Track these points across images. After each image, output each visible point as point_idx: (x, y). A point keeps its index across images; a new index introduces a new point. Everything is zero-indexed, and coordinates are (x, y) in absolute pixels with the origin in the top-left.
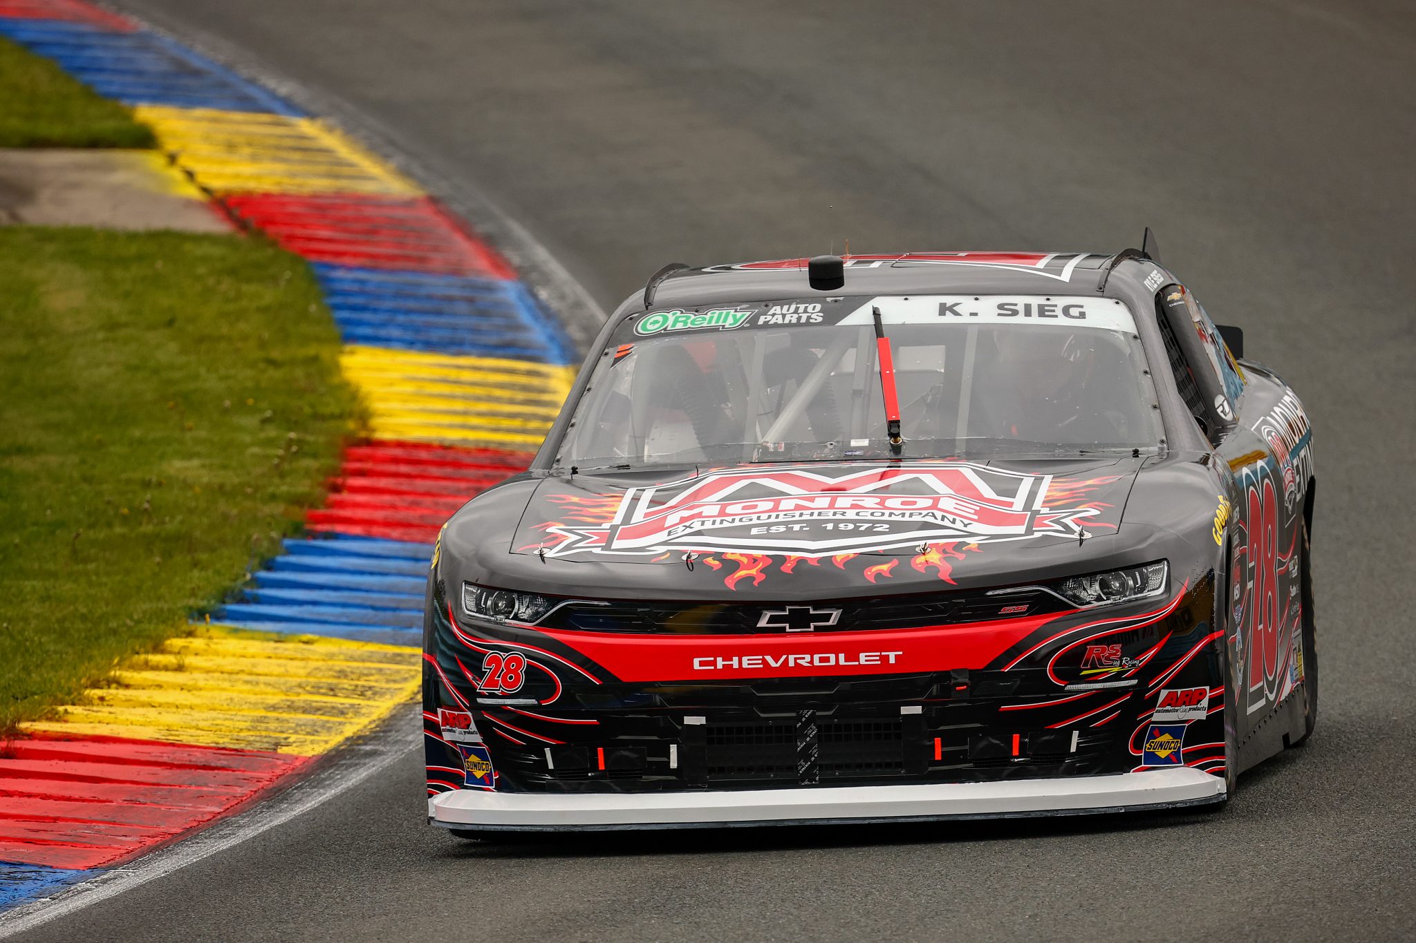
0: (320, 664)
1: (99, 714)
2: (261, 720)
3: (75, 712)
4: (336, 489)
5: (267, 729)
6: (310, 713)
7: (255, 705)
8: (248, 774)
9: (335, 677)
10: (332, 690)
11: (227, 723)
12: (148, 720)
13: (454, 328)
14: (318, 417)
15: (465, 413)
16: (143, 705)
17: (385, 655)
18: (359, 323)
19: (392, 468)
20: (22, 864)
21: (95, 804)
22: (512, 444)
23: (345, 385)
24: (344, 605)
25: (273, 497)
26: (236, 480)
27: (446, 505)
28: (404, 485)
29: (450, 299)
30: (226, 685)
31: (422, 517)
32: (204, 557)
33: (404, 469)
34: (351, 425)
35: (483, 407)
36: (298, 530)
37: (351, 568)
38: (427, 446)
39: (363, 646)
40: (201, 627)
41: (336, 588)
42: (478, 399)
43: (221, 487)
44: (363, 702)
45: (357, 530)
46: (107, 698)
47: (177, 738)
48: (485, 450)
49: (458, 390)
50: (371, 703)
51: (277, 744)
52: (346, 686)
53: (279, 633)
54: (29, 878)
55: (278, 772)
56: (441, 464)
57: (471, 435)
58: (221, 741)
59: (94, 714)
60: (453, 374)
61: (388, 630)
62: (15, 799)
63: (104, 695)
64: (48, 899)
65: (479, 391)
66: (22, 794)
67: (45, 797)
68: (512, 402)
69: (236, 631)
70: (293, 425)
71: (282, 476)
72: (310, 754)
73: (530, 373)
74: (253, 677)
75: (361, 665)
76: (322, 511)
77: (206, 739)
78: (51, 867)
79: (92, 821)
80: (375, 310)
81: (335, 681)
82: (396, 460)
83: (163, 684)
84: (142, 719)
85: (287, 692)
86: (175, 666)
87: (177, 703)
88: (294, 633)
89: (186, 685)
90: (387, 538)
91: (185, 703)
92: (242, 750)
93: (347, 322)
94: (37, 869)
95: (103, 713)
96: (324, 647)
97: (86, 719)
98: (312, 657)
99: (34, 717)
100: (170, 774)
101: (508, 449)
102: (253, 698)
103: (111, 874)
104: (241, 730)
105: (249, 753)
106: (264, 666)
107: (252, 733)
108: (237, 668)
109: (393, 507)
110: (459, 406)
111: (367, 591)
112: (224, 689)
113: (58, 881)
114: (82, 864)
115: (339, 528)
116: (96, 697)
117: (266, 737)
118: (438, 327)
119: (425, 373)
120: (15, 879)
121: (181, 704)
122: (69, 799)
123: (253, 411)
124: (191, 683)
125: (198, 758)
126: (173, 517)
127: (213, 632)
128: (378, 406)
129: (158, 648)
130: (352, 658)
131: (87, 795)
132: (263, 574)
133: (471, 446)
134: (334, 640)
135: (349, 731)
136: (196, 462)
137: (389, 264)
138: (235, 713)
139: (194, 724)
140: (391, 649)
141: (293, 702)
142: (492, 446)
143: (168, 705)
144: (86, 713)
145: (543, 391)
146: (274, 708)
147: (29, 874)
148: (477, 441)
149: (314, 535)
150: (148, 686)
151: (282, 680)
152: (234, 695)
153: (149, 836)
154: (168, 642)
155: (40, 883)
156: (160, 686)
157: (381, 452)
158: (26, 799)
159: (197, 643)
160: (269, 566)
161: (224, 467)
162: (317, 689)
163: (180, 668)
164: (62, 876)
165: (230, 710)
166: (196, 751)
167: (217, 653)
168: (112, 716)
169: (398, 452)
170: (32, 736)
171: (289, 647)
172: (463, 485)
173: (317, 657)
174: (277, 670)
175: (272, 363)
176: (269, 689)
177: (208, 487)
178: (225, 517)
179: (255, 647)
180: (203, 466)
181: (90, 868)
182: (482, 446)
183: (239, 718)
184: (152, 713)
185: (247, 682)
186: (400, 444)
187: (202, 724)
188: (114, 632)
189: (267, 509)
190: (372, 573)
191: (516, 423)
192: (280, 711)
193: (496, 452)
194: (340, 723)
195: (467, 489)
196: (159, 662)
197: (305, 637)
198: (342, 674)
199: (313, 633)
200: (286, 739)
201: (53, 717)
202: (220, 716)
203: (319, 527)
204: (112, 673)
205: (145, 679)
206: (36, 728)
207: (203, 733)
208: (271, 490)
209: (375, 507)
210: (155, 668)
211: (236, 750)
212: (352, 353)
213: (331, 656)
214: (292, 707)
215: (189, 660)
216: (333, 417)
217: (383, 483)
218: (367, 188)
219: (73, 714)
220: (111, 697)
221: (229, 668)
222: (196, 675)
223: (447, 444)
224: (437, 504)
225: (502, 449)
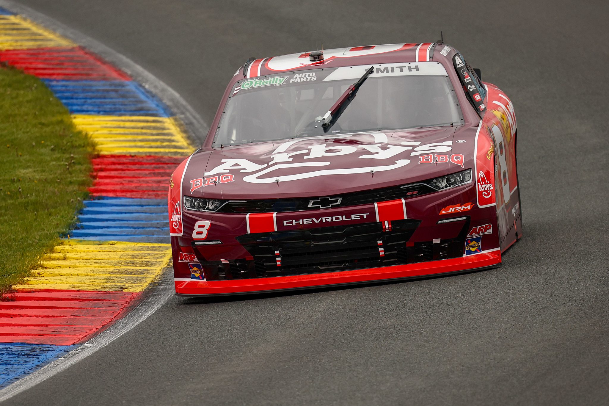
0: (122, 253)
1: (41, 280)
2: (109, 278)
3: (31, 280)
4: (95, 177)
5: (114, 282)
6: (129, 274)
7: (105, 272)
8: (116, 301)
9: (132, 258)
10: (133, 264)
11: (95, 280)
12: (63, 281)
13: (114, 104)
14: (73, 147)
15: (135, 141)
16: (57, 275)
17: (148, 248)
18: (72, 105)
19: (113, 167)
20: (43, 345)
21: (59, 318)
22: (160, 153)
23: (80, 132)
24: (121, 227)
25: (71, 183)
26: (51, 177)
27: (143, 181)
28: (122, 174)
29: (107, 91)
30: (88, 264)
31: (136, 187)
32: (53, 210)
33: (119, 167)
34: (89, 149)
35: (140, 137)
36: (86, 196)
37: (117, 211)
38: (124, 156)
39: (136, 244)
40: (66, 240)
41: (114, 220)
42: (138, 134)
43: (46, 180)
44: (149, 268)
45: (111, 195)
46: (41, 274)
47: (79, 288)
48: (150, 156)
49: (127, 131)
50: (152, 268)
51: (122, 288)
52: (138, 262)
53: (99, 241)
54: (49, 350)
55: (128, 300)
56: (134, 164)
57: (141, 150)
58: (98, 288)
59: (40, 280)
60: (122, 124)
61: (144, 236)
62: (25, 318)
63: (40, 272)
64: (62, 358)
65: (136, 131)
66: (27, 316)
67: (38, 316)
68: (152, 134)
69: (81, 241)
70: (64, 151)
71: (70, 173)
72: (138, 291)
73: (154, 121)
74: (97, 261)
75: (140, 252)
76: (93, 188)
77: (91, 288)
78: (55, 345)
79: (62, 325)
80: (77, 99)
81: (132, 260)
82: (113, 163)
83: (61, 266)
84: (61, 282)
85: (115, 266)
86: (63, 258)
87: (72, 273)
88: (106, 240)
89: (71, 265)
90: (125, 197)
91: (75, 273)
92: (108, 292)
93: (67, 104)
94: (49, 346)
95: (43, 280)
96: (121, 245)
97: (36, 283)
98: (118, 250)
99: (15, 283)
100: (84, 304)
101: (160, 155)
102: (102, 269)
103: (82, 346)
104: (104, 283)
105: (112, 293)
106: (100, 256)
107: (108, 284)
108: (89, 257)
109: (122, 184)
110: (130, 138)
111: (127, 221)
112: (88, 266)
113: (61, 351)
114: (68, 343)
115: (104, 194)
116: (36, 273)
117: (115, 285)
118: (106, 104)
119: (109, 124)
120: (43, 351)
121: (73, 274)
122: (48, 317)
123: (45, 146)
124: (73, 264)
125: (91, 296)
126: (32, 195)
127: (71, 243)
128: (96, 140)
129: (52, 251)
130: (134, 250)
131: (55, 315)
132: (80, 216)
133: (144, 155)
134: (123, 242)
135: (149, 281)
136: (30, 170)
137: (74, 77)
138: (97, 276)
139: (83, 282)
140: (150, 245)
141: (119, 270)
142: (152, 155)
143: (68, 274)
144: (36, 280)
145: (164, 129)
146: (112, 273)
147: (48, 349)
148: (146, 153)
149: (93, 198)
150: (55, 267)
151: (110, 261)
152: (93, 268)
153: (89, 330)
154: (55, 248)
155: (54, 352)
156: (60, 267)
157: (106, 160)
158: (29, 318)
159: (67, 247)
160: (81, 212)
161: (44, 171)
162: (126, 264)
163: (65, 259)
164: (61, 349)
165: (95, 275)
166: (89, 293)
167: (77, 251)
168: (47, 281)
169: (113, 160)
170: (17, 291)
171: (106, 247)
172: (147, 172)
173: (120, 250)
174: (106, 257)
175: (43, 124)
176: (107, 265)
177: (40, 180)
178: (54, 193)
179: (92, 248)
180: (34, 171)
181: (72, 344)
182: (148, 154)
183: (100, 278)
184: (63, 279)
185: (97, 263)
186: (113, 156)
187: (86, 282)
188: (31, 245)
189: (70, 188)
190: (126, 213)
191: (158, 144)
192: (116, 274)
193: (154, 157)
194: (143, 278)
195: (149, 174)
196: (55, 256)
197: (111, 242)
198: (133, 257)
199: (113, 240)
200: (124, 285)
201: (23, 283)
202: (92, 278)
203: (95, 194)
204: (39, 263)
205: (53, 264)
206: (19, 287)
207: (88, 285)
208: (69, 179)
209: (114, 184)
210: (54, 259)
211: (106, 292)
212: (75, 118)
213: (125, 249)
214: (119, 272)
215: (68, 255)
216: (80, 146)
217: (113, 173)
218: (51, 44)
219: (31, 281)
220: (43, 273)
221: (85, 257)
222: (73, 261)
223: (133, 155)
224: (140, 181)
225: (157, 155)
